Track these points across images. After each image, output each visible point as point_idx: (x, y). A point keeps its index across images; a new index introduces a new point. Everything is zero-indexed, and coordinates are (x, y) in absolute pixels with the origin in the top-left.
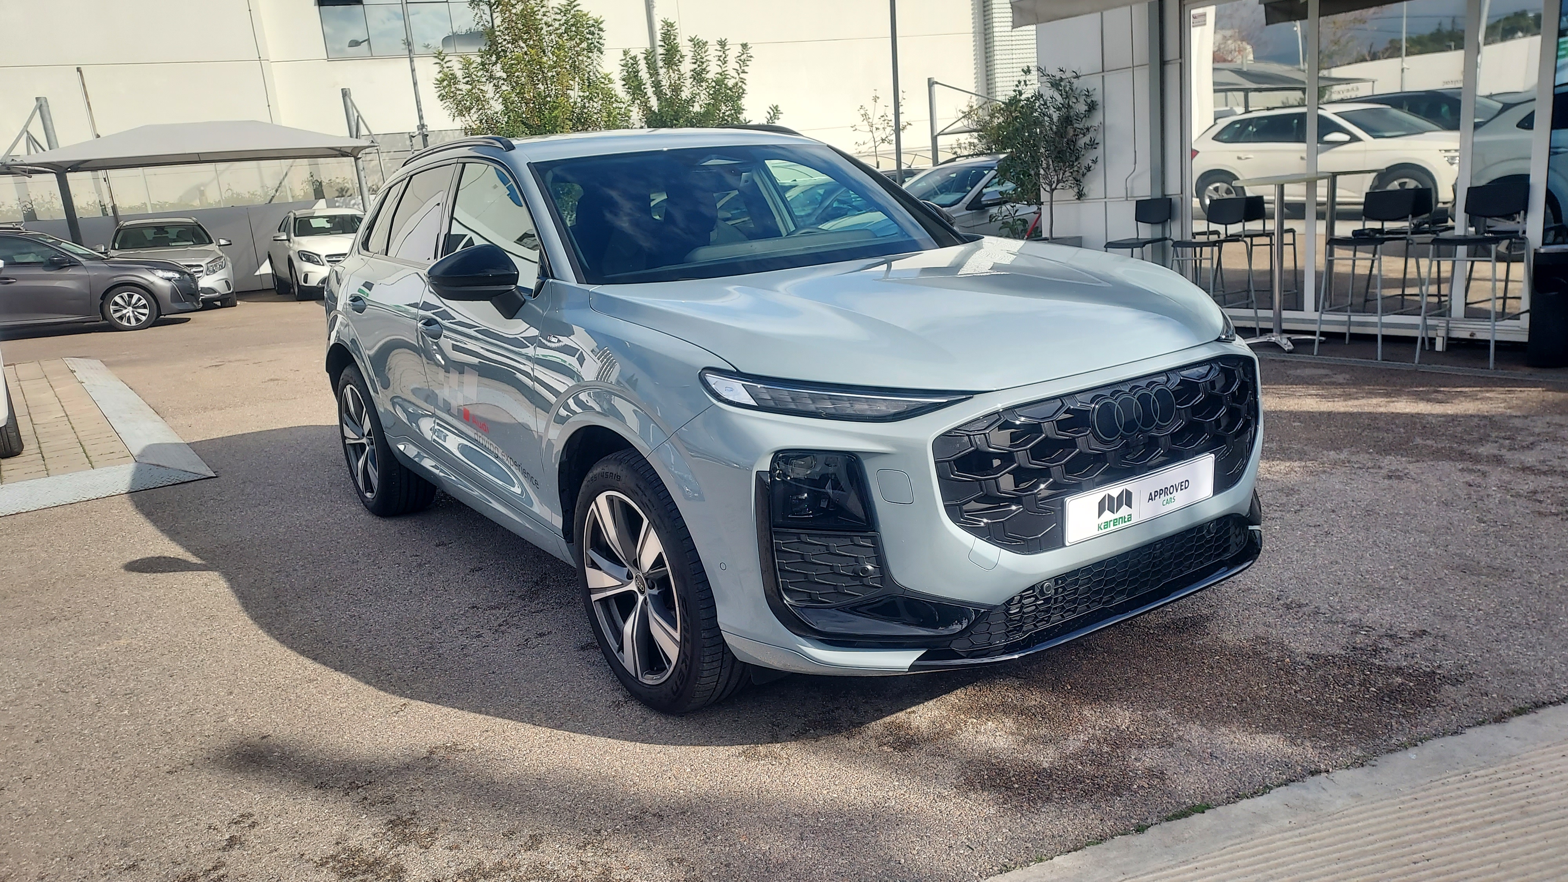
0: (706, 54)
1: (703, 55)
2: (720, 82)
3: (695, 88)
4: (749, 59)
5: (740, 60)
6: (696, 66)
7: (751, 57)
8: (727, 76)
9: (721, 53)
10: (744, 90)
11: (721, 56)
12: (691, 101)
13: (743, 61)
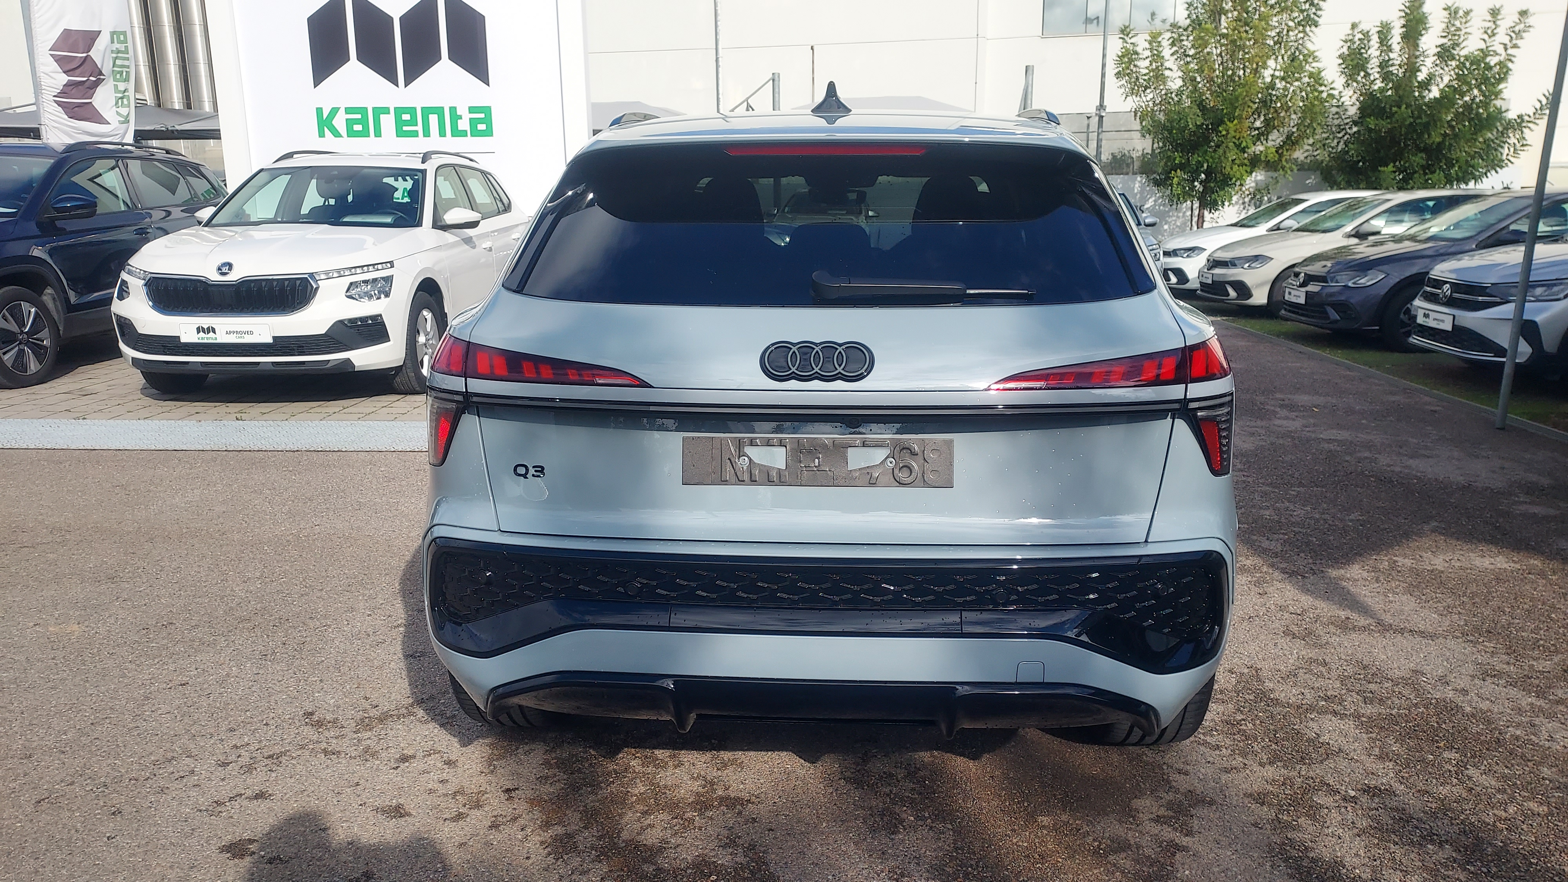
0: (1467, 25)
1: (1462, 27)
2: (1479, 61)
3: (1438, 68)
4: (1527, 29)
5: (1513, 32)
6: (1445, 41)
7: (1530, 26)
8: (1492, 53)
9: (1491, 24)
10: (1509, 69)
11: (1488, 28)
12: (1425, 85)
13: (1516, 34)
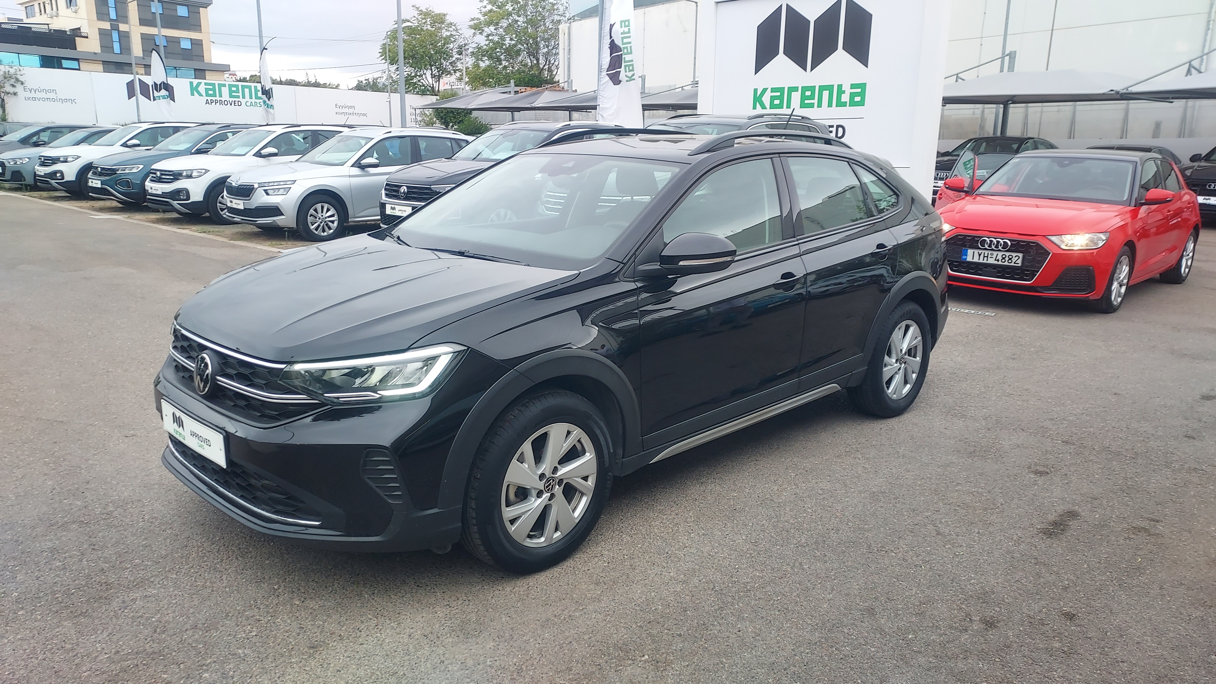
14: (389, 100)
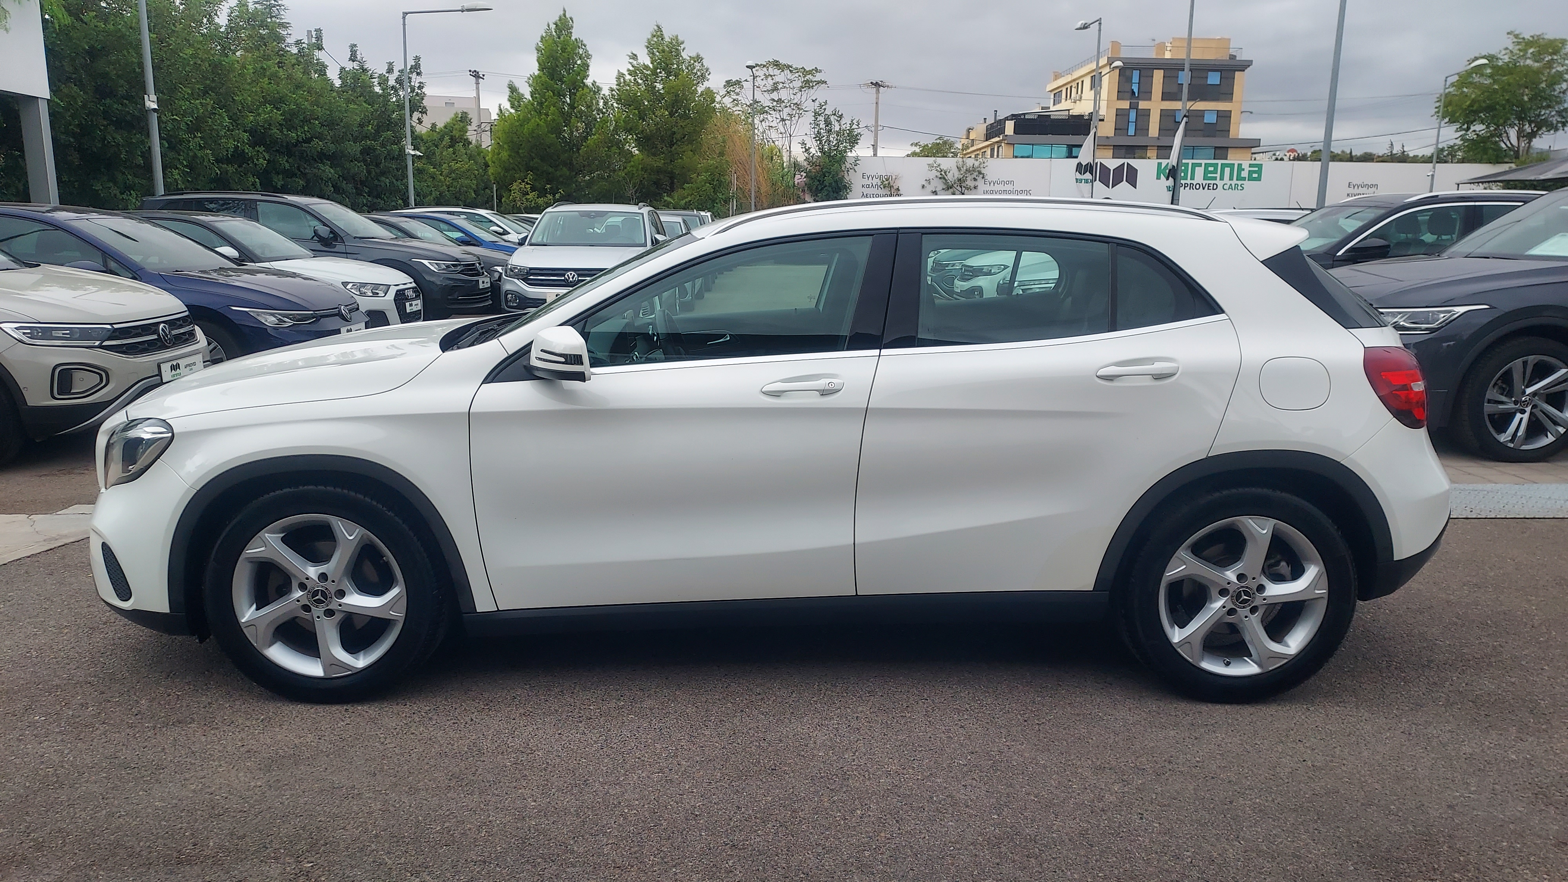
14: (1431, 173)
